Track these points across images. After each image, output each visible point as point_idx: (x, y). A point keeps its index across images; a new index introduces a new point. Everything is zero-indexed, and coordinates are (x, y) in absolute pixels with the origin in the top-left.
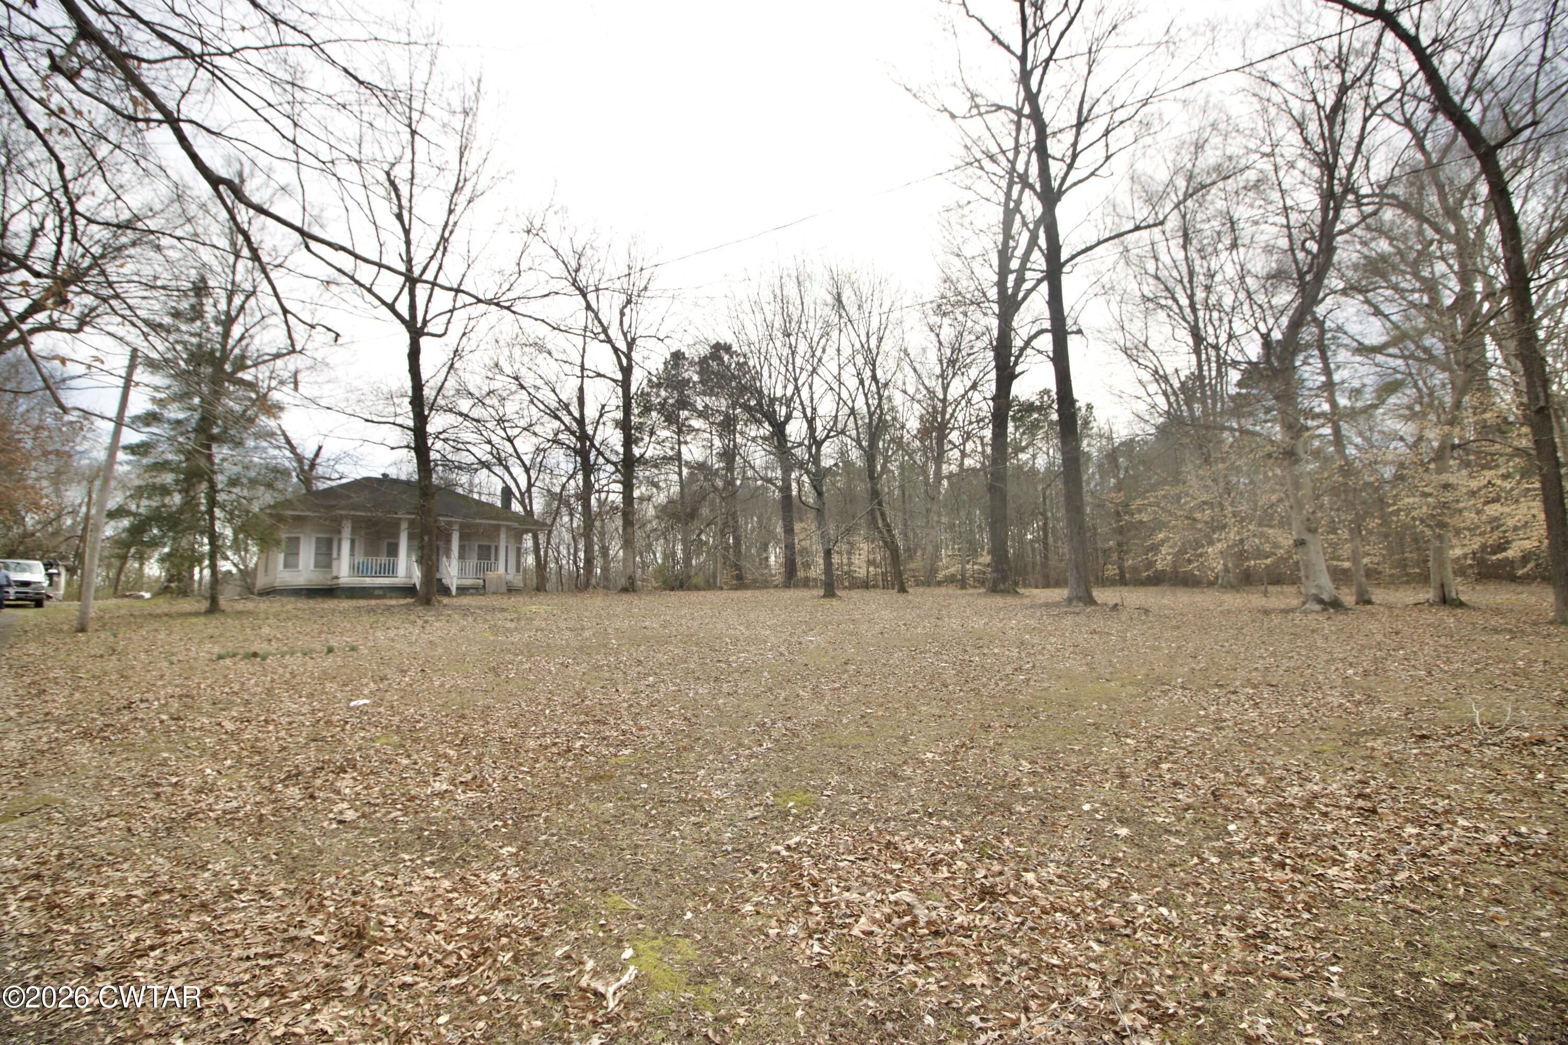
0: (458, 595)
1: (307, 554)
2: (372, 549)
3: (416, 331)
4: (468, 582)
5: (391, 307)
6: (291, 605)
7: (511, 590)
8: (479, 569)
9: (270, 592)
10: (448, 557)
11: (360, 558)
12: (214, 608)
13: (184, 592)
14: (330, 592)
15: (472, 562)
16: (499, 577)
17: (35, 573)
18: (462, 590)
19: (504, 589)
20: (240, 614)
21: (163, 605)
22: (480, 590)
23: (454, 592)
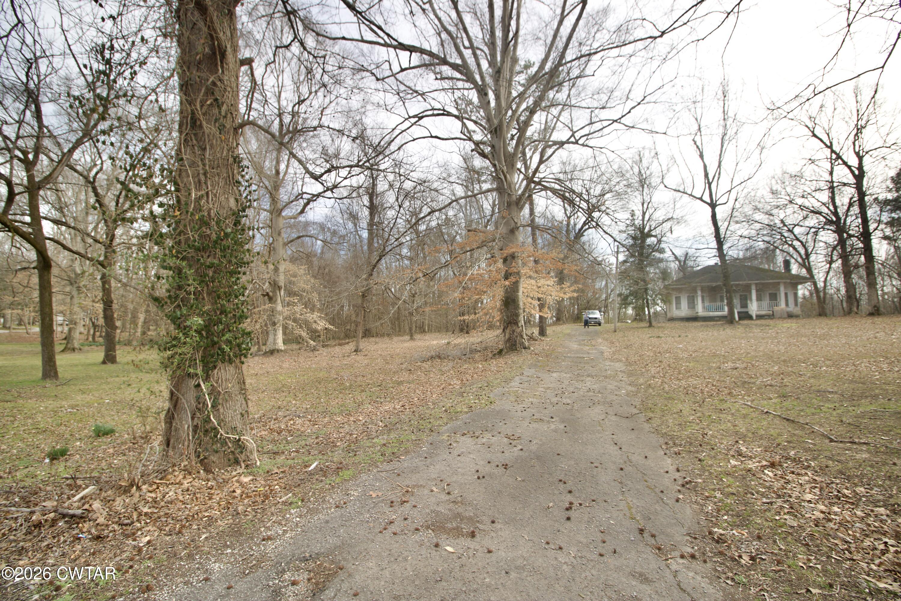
0: (757, 319)
1: (684, 304)
2: (713, 299)
3: (713, 205)
4: (763, 313)
5: (701, 199)
6: (678, 324)
7: (790, 316)
8: (771, 306)
9: (672, 319)
10: (751, 300)
11: (707, 304)
12: (651, 325)
13: (641, 320)
14: (695, 319)
15: (766, 303)
16: (782, 309)
17: (597, 314)
18: (759, 317)
19: (786, 315)
20: (659, 327)
21: (635, 324)
22: (771, 316)
23: (754, 317)
